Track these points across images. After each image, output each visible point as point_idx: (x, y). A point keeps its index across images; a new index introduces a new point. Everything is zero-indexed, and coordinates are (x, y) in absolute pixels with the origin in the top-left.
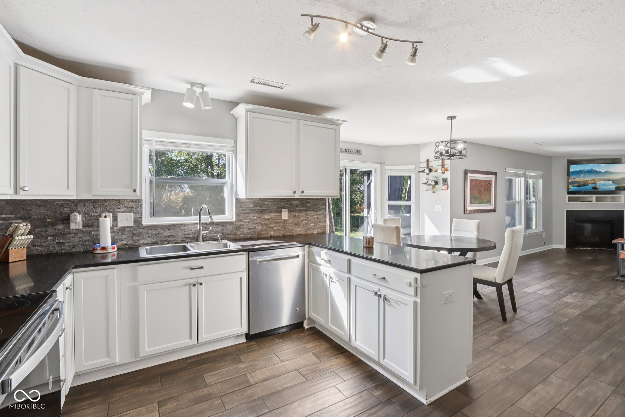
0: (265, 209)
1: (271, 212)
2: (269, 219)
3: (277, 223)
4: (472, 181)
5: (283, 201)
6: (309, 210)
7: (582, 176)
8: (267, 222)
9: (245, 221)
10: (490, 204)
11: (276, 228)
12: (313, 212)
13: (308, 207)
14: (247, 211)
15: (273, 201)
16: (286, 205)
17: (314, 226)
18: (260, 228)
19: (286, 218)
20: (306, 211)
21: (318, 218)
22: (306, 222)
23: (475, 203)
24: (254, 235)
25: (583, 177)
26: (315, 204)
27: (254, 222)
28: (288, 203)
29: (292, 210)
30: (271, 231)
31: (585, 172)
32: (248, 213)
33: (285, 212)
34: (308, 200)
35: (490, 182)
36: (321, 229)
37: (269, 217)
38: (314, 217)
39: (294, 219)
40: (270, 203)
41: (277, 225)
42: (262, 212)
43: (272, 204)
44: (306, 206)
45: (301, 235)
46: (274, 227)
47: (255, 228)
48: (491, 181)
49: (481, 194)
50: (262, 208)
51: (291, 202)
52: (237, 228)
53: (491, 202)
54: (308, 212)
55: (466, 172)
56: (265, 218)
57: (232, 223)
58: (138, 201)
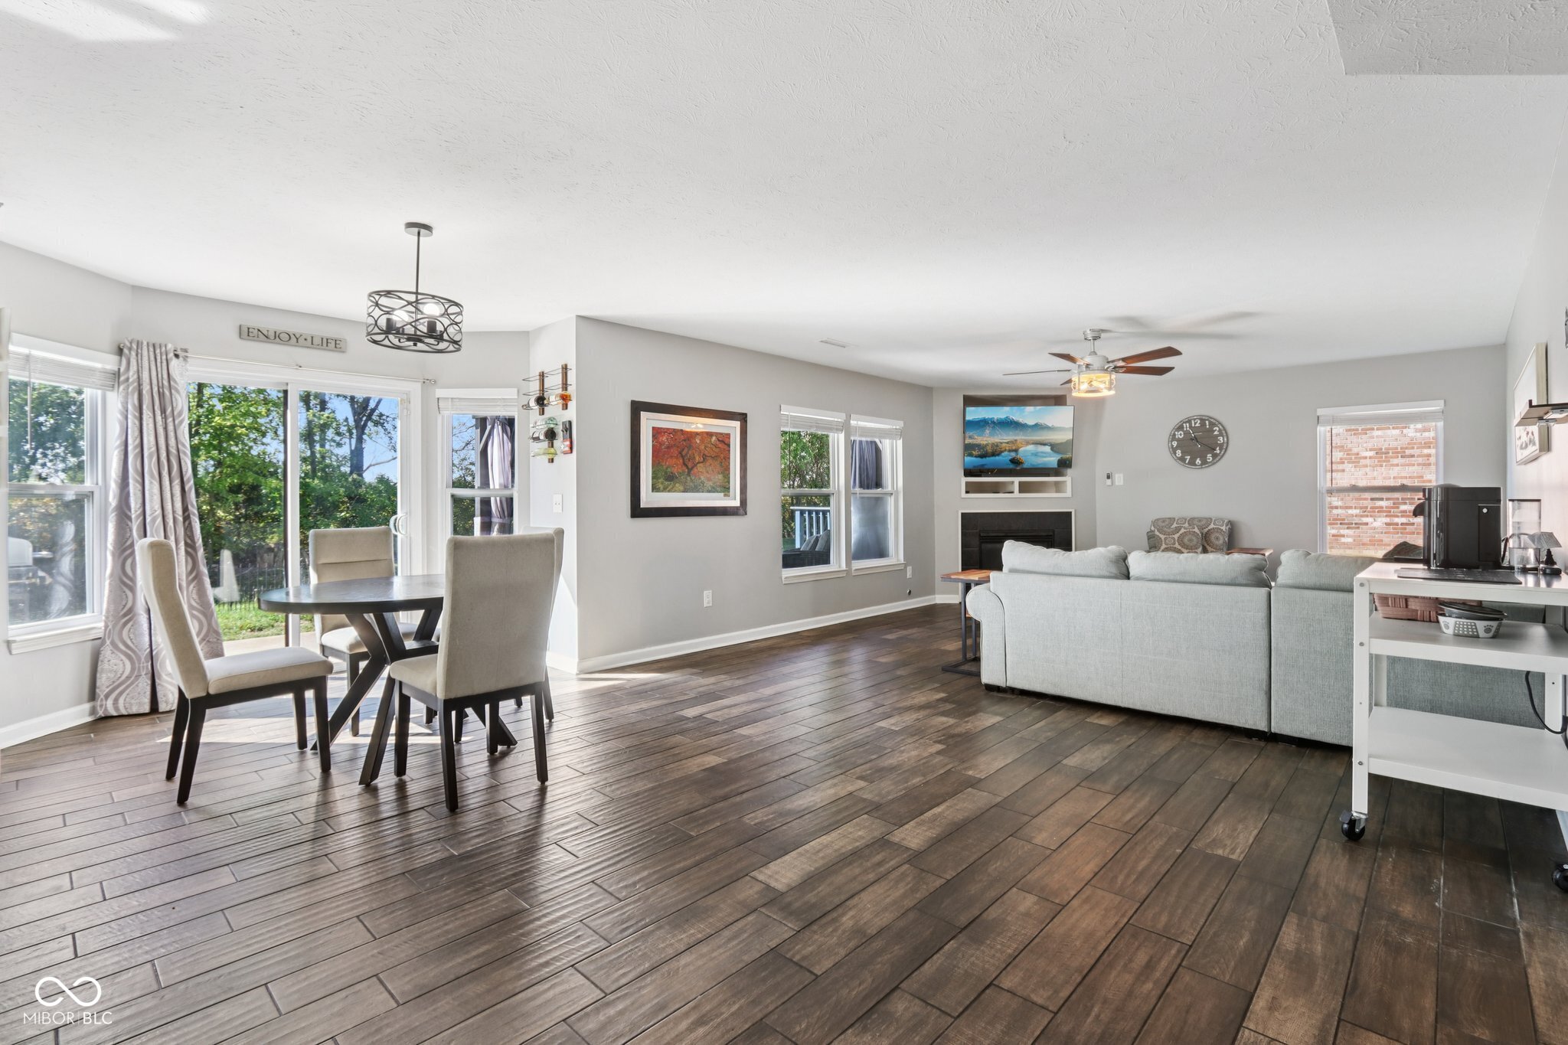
4: (657, 432)
7: (987, 431)
10: (725, 495)
23: (669, 491)
25: (991, 435)
31: (993, 422)
35: (724, 440)
48: (728, 436)
49: (692, 468)
53: (729, 488)
55: (638, 408)
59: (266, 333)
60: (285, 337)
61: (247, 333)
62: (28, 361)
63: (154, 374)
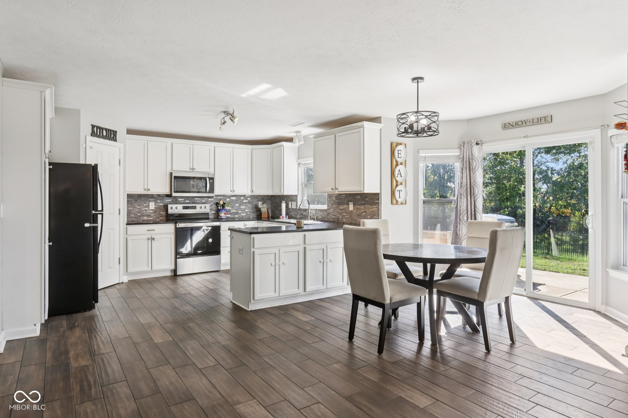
0: (341, 202)
1: (344, 204)
2: (343, 209)
3: (347, 213)
5: (350, 196)
6: (367, 203)
8: (342, 211)
9: (331, 209)
11: (347, 217)
12: (370, 206)
13: (367, 201)
14: (332, 203)
16: (352, 199)
18: (338, 216)
19: (352, 209)
20: (365, 204)
21: (374, 212)
22: (365, 214)
26: (371, 199)
27: (336, 211)
28: (353, 197)
29: (356, 203)
30: (344, 219)
33: (351, 204)
34: (366, 195)
38: (371, 210)
39: (357, 210)
42: (339, 204)
43: (344, 198)
44: (365, 200)
46: (345, 216)
47: (336, 215)
50: (339, 201)
51: (355, 196)
52: (328, 214)
54: (366, 206)
56: (341, 209)
57: (326, 210)
58: (296, 196)
59: (512, 124)
60: (520, 123)
61: (506, 126)
62: (425, 158)
63: (468, 154)
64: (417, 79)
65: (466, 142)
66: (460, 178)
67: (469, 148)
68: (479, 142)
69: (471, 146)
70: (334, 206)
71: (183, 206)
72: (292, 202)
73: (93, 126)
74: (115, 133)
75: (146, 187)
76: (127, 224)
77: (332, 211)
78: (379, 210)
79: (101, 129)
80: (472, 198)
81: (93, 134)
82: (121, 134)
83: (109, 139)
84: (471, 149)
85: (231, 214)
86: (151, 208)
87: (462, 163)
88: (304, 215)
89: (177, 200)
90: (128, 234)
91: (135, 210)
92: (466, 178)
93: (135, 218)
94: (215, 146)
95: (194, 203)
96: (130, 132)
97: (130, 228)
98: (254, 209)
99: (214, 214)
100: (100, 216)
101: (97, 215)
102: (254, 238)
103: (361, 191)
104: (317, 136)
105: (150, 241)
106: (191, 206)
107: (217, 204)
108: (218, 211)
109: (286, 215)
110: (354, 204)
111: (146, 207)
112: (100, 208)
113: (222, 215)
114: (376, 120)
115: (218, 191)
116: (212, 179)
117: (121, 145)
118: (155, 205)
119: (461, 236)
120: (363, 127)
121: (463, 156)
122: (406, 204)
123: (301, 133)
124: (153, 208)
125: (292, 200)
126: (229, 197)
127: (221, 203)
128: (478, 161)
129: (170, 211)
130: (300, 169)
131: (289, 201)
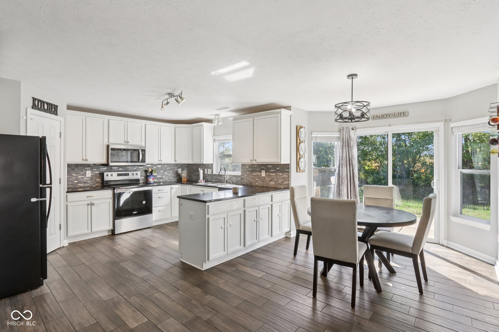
0: (254, 170)
1: (256, 172)
2: (255, 176)
3: (260, 178)
5: (262, 165)
6: (278, 172)
8: (255, 177)
9: (245, 175)
11: (259, 181)
12: (280, 173)
13: (278, 170)
15: (257, 165)
16: (265, 168)
17: (281, 183)
18: (251, 180)
19: (264, 176)
20: (276, 172)
21: (284, 178)
22: (276, 179)
24: (248, 184)
26: (282, 168)
27: (249, 176)
28: (265, 167)
29: (268, 171)
30: (257, 183)
32: (246, 171)
33: (263, 172)
34: (277, 165)
36: (286, 185)
37: (255, 174)
38: (281, 176)
39: (269, 177)
40: (256, 166)
41: (260, 179)
42: (252, 171)
43: (257, 167)
44: (276, 169)
45: (273, 187)
46: (258, 180)
47: (249, 180)
50: (252, 169)
51: (267, 166)
52: (242, 179)
54: (277, 173)
56: (254, 175)
57: (240, 176)
58: (212, 164)
59: (379, 116)
60: (385, 116)
61: (374, 118)
62: (316, 138)
63: (346, 136)
64: (352, 76)
65: (345, 128)
66: (341, 153)
67: (347, 132)
68: (354, 128)
69: (349, 131)
70: (248, 173)
71: (117, 174)
72: (208, 169)
73: (34, 99)
74: (56, 107)
75: (84, 158)
76: (67, 192)
77: (245, 176)
78: (289, 177)
79: (43, 102)
80: (351, 167)
81: (34, 107)
82: (62, 109)
83: (50, 113)
84: (349, 133)
85: (157, 179)
86: (87, 176)
87: (342, 142)
88: (219, 179)
89: (111, 169)
90: (68, 201)
91: (72, 178)
92: (345, 153)
93: (72, 185)
94: (146, 123)
95: (126, 171)
96: (70, 108)
97: (70, 195)
98: (175, 174)
99: (144, 179)
100: (48, 190)
101: (45, 188)
102: (208, 206)
103: (279, 162)
104: (235, 119)
105: (89, 207)
106: (124, 174)
107: (146, 171)
108: (147, 177)
109: (203, 179)
110: (266, 172)
111: (83, 175)
112: (48, 182)
113: (151, 180)
114: (288, 108)
115: (148, 160)
116: (144, 151)
117: (62, 119)
118: (91, 173)
119: (343, 194)
120: (280, 113)
121: (343, 137)
122: (304, 171)
123: (219, 116)
124: (90, 176)
125: (208, 168)
126: (156, 165)
127: (150, 170)
128: (354, 141)
129: (106, 178)
130: (215, 144)
131: (206, 168)
